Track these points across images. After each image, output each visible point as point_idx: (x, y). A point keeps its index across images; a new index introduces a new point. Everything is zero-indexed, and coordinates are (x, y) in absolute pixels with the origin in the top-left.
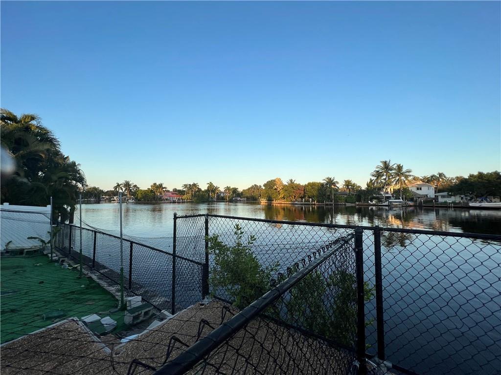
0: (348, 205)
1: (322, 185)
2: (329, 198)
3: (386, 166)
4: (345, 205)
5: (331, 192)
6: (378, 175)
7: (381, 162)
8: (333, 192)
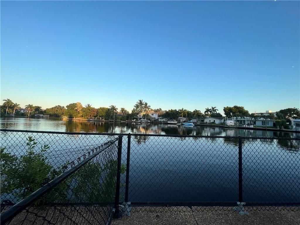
0: (122, 121)
1: (109, 109)
2: (112, 118)
3: (141, 103)
4: (120, 121)
5: (113, 114)
6: (137, 106)
7: (139, 100)
8: (114, 114)
